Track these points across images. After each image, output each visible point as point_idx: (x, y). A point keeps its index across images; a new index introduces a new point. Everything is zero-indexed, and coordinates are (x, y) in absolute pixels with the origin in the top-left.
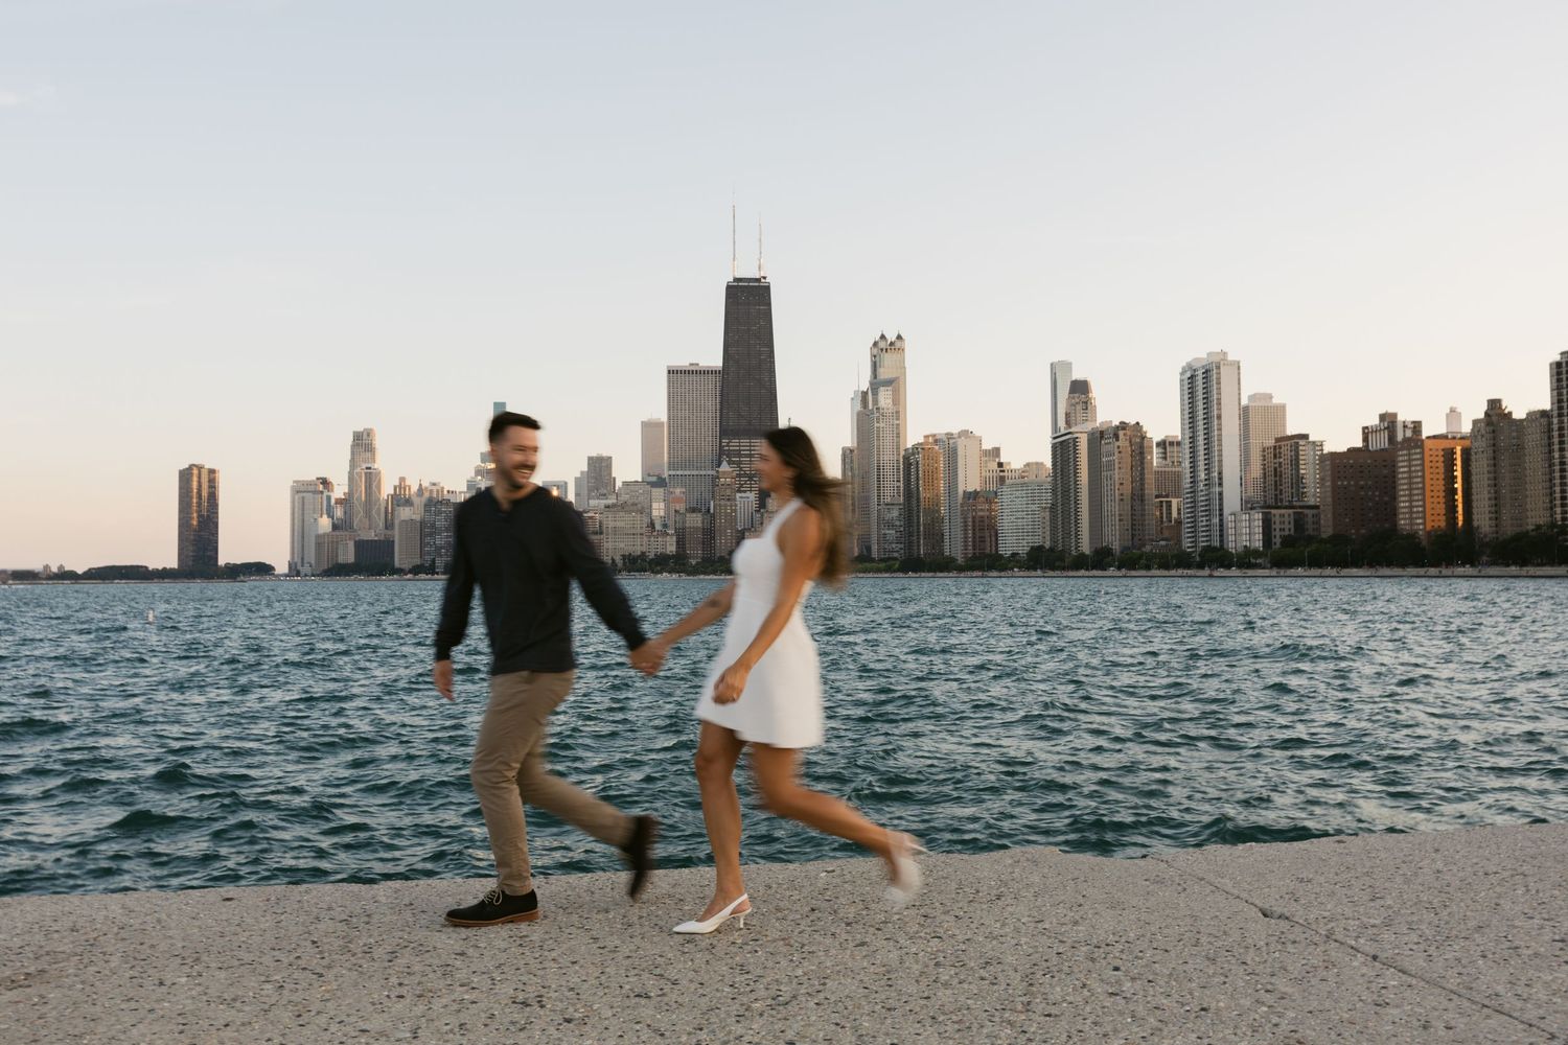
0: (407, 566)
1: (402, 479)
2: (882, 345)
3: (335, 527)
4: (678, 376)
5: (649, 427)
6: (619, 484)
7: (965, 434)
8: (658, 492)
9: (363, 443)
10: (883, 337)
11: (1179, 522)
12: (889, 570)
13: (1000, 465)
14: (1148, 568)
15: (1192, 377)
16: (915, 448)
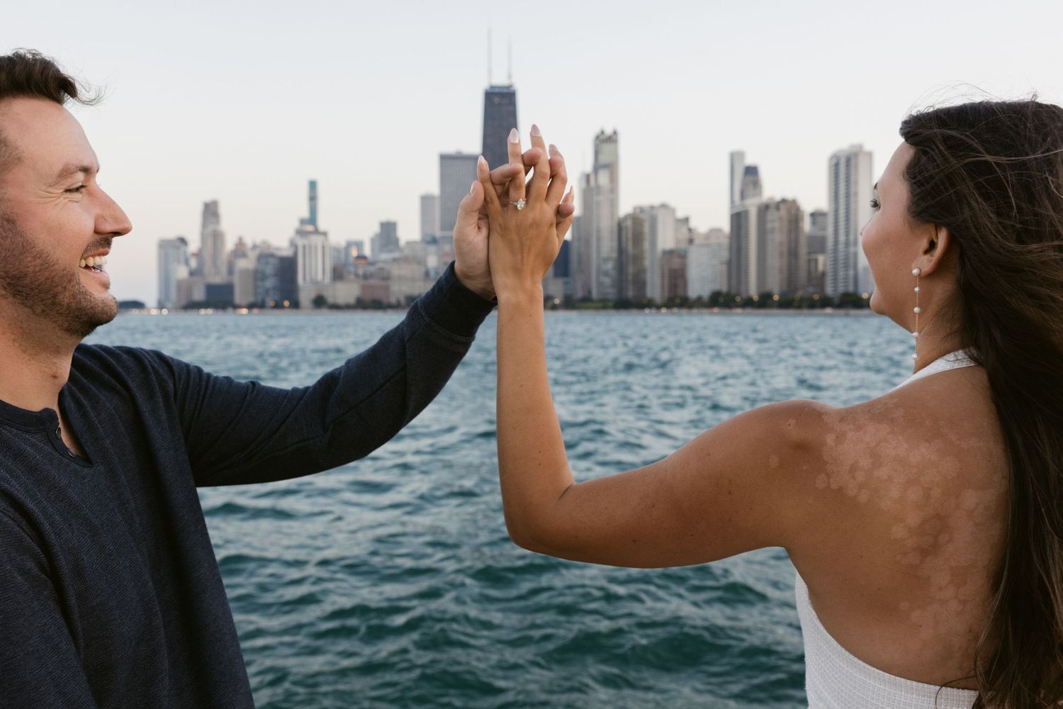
0: (244, 302)
1: (240, 239)
2: (602, 137)
3: (192, 273)
4: (448, 161)
5: (426, 200)
6: (402, 242)
7: (664, 206)
8: (432, 249)
9: (211, 211)
10: (602, 132)
11: (824, 274)
12: (605, 307)
13: (690, 230)
14: (799, 307)
15: (837, 165)
16: (626, 217)
